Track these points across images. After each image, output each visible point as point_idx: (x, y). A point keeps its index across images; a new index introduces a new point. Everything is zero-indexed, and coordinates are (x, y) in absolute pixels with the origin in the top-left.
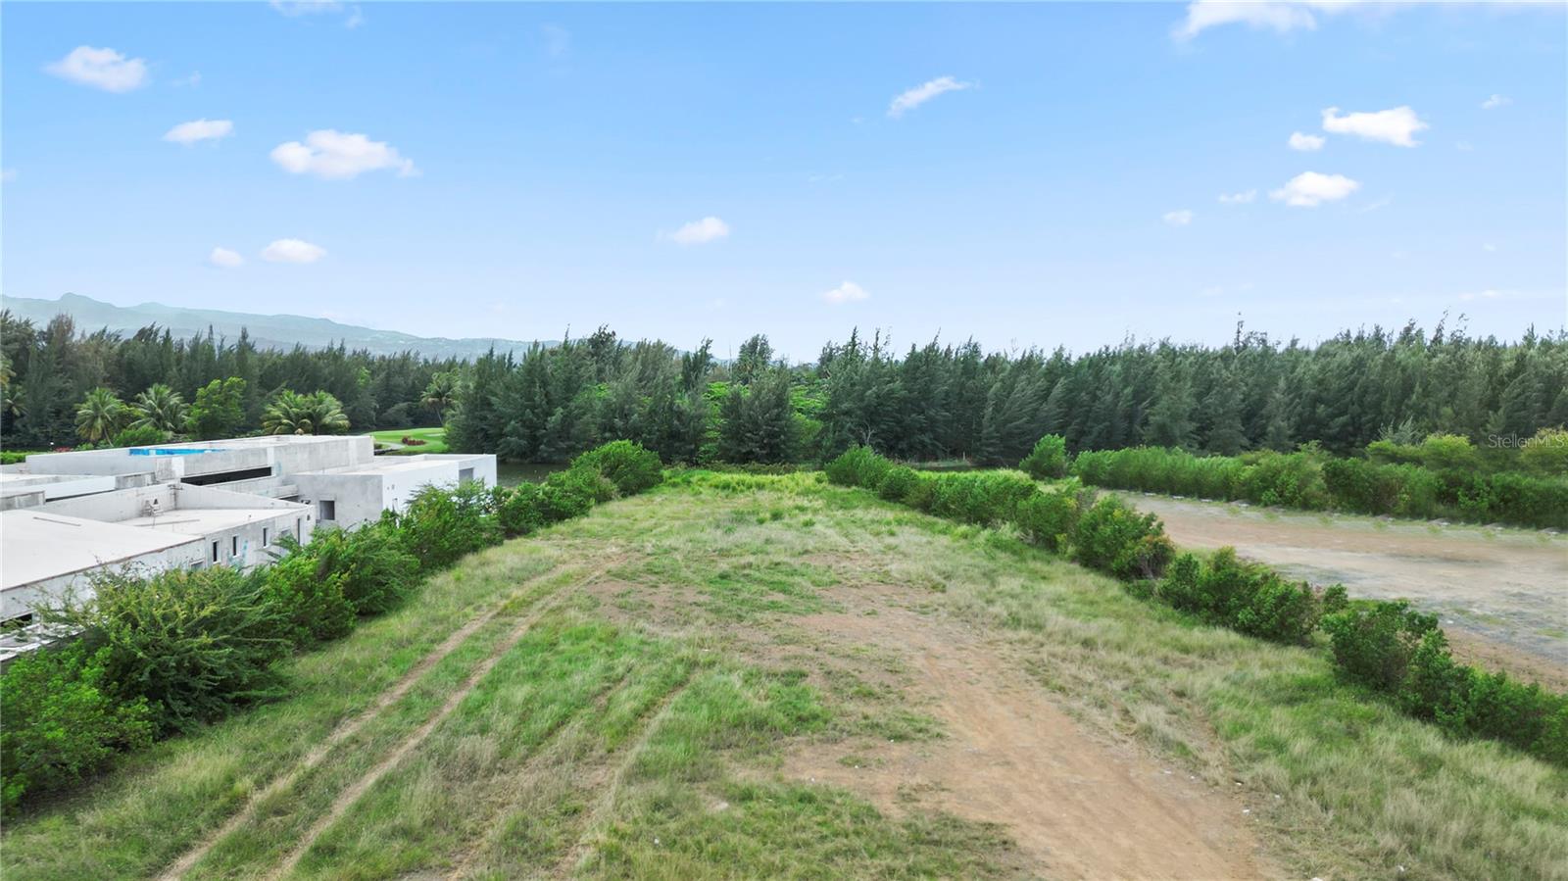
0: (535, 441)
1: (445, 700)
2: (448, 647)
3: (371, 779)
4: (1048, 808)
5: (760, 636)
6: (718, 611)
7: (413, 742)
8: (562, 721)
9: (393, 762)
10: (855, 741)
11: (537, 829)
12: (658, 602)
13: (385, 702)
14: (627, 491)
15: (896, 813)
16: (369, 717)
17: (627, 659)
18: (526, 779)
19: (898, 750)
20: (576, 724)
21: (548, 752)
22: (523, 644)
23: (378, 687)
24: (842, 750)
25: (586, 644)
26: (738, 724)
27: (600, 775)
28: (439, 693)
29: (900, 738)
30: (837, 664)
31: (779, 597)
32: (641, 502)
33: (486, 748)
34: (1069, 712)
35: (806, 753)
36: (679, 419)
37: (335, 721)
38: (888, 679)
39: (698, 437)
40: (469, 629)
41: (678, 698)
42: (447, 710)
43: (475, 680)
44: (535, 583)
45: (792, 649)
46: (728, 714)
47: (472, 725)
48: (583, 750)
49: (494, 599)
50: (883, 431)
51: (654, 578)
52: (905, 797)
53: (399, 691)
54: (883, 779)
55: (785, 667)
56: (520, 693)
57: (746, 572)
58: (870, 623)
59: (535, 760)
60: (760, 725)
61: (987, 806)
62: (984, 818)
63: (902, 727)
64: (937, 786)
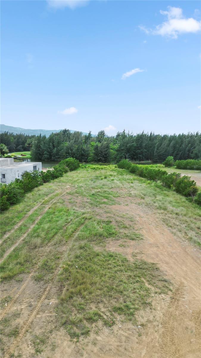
0: (51, 156)
1: (29, 228)
2: (30, 213)
3: (12, 248)
4: (167, 259)
5: (101, 211)
6: (91, 204)
7: (22, 239)
8: (56, 234)
9: (17, 244)
10: (122, 240)
11: (49, 263)
12: (78, 201)
13: (16, 227)
14: (72, 170)
15: (131, 259)
16: (12, 231)
17: (71, 217)
18: (47, 249)
19: (132, 243)
20: (59, 234)
21: (52, 242)
22: (47, 213)
23: (14, 224)
24: (120, 242)
25: (61, 213)
26: (96, 235)
27: (64, 248)
28: (28, 225)
29: (133, 239)
30: (119, 219)
31: (106, 200)
32: (74, 172)
33: (38, 241)
34: (172, 233)
35: (111, 243)
36: (84, 151)
37: (4, 233)
38: (131, 223)
39: (88, 155)
40: (36, 208)
41: (82, 228)
42: (30, 230)
43: (36, 222)
44: (50, 196)
45: (109, 215)
46: (93, 233)
47: (35, 234)
48: (61, 241)
49: (41, 200)
50: (131, 154)
51: (77, 195)
52: (134, 256)
53: (19, 224)
54: (129, 250)
55: (106, 220)
56: (46, 226)
57: (98, 193)
58: (126, 207)
59: (49, 244)
60: (101, 235)
61: (153, 258)
62: (152, 262)
63: (134, 237)
64: (141, 253)
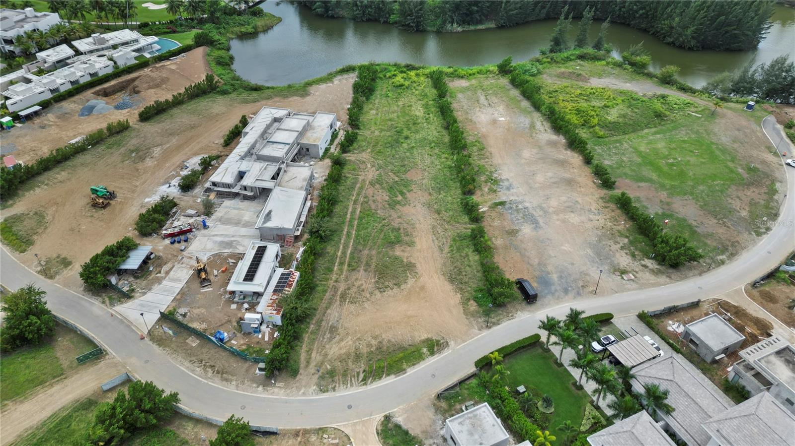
2: (348, 216)
4: (421, 260)
5: (395, 215)
7: (351, 244)
9: (350, 249)
10: (404, 246)
11: (368, 261)
12: (379, 198)
13: (345, 233)
14: (368, 96)
15: (405, 260)
16: (344, 236)
17: (375, 224)
18: (366, 252)
19: (409, 248)
21: (368, 247)
22: (359, 216)
23: (342, 231)
24: (402, 248)
25: (369, 217)
26: (390, 242)
28: (351, 231)
30: (406, 226)
33: (361, 246)
34: (433, 241)
35: (398, 248)
38: (412, 230)
40: (350, 210)
41: (382, 235)
42: (353, 235)
43: (355, 227)
44: (356, 190)
45: (400, 220)
47: (358, 241)
48: (372, 247)
50: (462, 14)
52: (407, 257)
53: (345, 230)
54: (406, 254)
56: (362, 233)
58: (413, 210)
59: (366, 249)
60: (393, 242)
61: (415, 260)
63: (410, 243)
64: (411, 256)
